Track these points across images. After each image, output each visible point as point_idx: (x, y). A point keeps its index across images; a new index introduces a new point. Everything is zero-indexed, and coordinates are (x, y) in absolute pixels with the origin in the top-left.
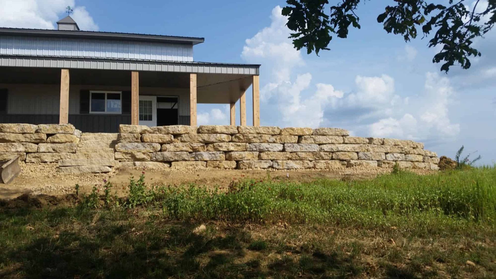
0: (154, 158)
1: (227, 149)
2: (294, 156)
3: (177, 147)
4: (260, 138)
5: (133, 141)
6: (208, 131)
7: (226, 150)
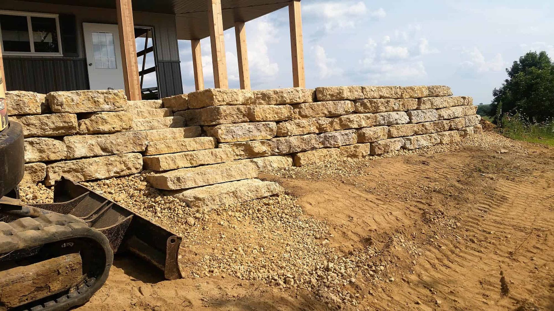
0: (277, 150)
1: (359, 126)
2: (420, 129)
3: (303, 127)
4: (386, 104)
5: (240, 121)
6: (332, 96)
7: (357, 127)
